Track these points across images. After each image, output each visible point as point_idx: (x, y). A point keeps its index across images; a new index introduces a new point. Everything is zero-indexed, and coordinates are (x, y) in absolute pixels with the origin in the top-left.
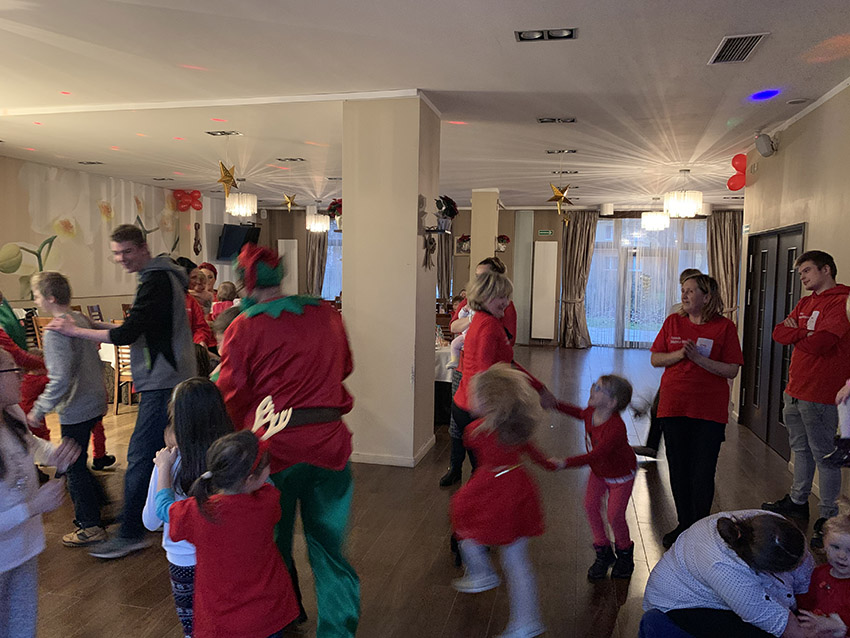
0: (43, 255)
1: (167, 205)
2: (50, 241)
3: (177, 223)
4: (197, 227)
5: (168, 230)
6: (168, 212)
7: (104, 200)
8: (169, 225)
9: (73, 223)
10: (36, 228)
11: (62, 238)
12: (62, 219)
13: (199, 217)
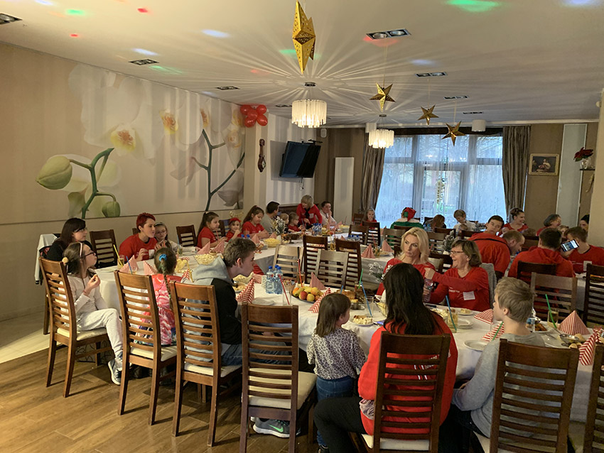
0: (97, 168)
1: (233, 120)
2: (106, 154)
3: (243, 140)
4: (262, 143)
5: (233, 145)
6: (234, 127)
7: (168, 111)
8: (235, 141)
9: (132, 134)
10: (89, 139)
11: (120, 151)
12: (120, 129)
13: (265, 133)
